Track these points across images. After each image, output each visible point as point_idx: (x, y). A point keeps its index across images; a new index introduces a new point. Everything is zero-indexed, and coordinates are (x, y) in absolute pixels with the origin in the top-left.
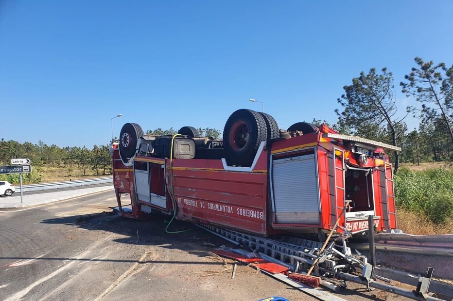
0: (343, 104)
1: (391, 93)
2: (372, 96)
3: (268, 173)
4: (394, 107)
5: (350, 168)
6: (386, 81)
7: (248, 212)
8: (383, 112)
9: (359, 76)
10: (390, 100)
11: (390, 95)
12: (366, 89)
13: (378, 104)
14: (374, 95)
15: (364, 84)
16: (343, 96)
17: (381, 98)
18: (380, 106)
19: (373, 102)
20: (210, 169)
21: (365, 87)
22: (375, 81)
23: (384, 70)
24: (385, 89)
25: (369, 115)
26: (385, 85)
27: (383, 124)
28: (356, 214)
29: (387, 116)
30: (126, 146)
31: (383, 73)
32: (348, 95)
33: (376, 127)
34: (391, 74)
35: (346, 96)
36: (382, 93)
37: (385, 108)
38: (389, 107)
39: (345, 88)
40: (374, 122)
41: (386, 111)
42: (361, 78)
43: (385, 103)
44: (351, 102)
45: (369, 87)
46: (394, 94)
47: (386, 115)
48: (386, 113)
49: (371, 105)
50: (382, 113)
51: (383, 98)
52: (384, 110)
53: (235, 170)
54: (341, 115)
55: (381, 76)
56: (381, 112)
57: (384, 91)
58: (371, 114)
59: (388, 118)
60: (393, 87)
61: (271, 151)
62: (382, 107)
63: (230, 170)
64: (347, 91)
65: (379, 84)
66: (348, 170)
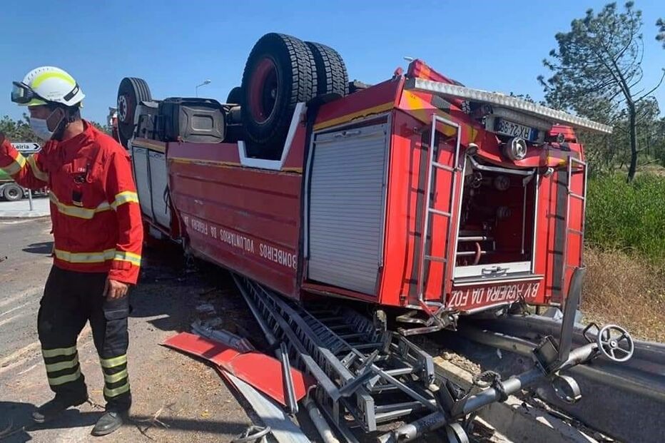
0: (551, 67)
1: (635, 46)
2: (603, 52)
3: (304, 173)
4: (639, 70)
5: (480, 167)
6: (630, 26)
7: (275, 252)
8: (619, 79)
9: (585, 16)
10: (633, 59)
11: (633, 50)
12: (594, 39)
13: (612, 65)
14: (606, 50)
15: (589, 30)
16: (552, 53)
17: (618, 55)
18: (615, 69)
19: (603, 62)
20: (222, 163)
21: (592, 35)
22: (610, 26)
23: (629, 5)
24: (625, 39)
25: (596, 84)
26: (626, 32)
27: (617, 99)
28: (483, 270)
29: (625, 86)
30: (123, 120)
31: (626, 12)
32: (562, 50)
33: (606, 104)
34: (639, 13)
35: (557, 52)
36: (620, 46)
37: (623, 72)
38: (630, 71)
39: (558, 37)
40: (603, 96)
41: (625, 77)
42: (586, 21)
43: (625, 62)
44: (566, 62)
45: (598, 36)
46: (640, 48)
47: (624, 83)
48: (623, 81)
49: (600, 66)
50: (617, 81)
51: (621, 55)
52: (621, 76)
53: (255, 166)
54: (548, 84)
55: (621, 16)
56: (615, 78)
57: (623, 43)
58: (599, 82)
59: (626, 90)
60: (640, 37)
61: (314, 124)
62: (618, 70)
63: (250, 165)
64: (561, 43)
65: (616, 30)
66: (476, 170)
